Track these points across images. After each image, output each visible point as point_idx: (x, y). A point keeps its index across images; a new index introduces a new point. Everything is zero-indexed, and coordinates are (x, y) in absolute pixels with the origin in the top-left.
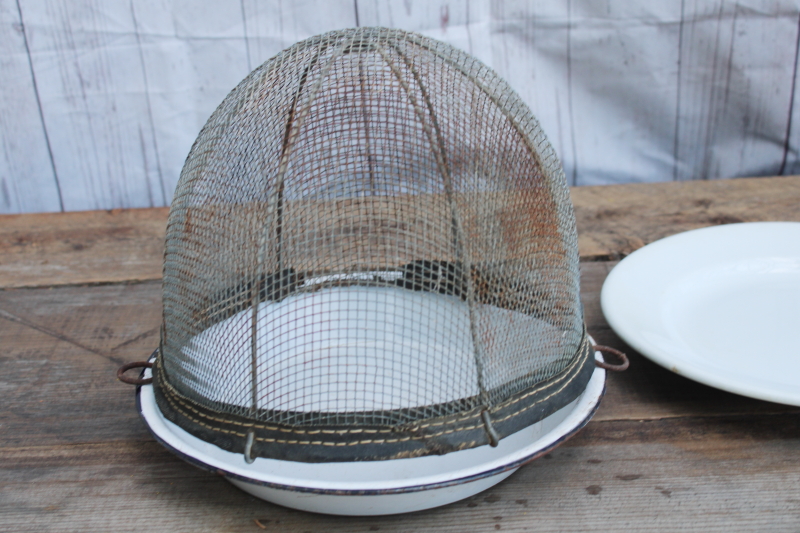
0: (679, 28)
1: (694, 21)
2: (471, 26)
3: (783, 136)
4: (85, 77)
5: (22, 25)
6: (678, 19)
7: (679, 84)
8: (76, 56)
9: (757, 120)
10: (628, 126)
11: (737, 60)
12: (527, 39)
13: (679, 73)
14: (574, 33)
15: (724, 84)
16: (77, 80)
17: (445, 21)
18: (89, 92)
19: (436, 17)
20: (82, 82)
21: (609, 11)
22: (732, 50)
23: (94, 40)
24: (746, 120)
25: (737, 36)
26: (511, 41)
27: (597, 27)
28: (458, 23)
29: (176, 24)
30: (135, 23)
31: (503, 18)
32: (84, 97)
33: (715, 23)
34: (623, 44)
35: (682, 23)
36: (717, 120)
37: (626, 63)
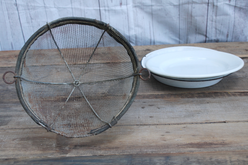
0: (179, 6)
1: (182, 5)
2: (127, 5)
3: (205, 34)
4: (32, 17)
5: (16, 4)
6: (178, 4)
7: (179, 20)
8: (30, 12)
9: (199, 30)
10: (167, 31)
11: (193, 14)
12: (142, 9)
13: (179, 18)
14: (153, 7)
15: (190, 20)
16: (30, 18)
17: (121, 4)
18: (33, 21)
19: (118, 3)
20: (31, 18)
21: (161, 2)
22: (192, 12)
23: (34, 8)
24: (196, 29)
25: (193, 9)
26: (138, 9)
27: (159, 6)
28: (124, 5)
29: (54, 4)
30: (45, 4)
31: (136, 4)
32: (32, 22)
33: (187, 5)
34: (165, 10)
35: (179, 5)
36: (189, 29)
37: (166, 15)
